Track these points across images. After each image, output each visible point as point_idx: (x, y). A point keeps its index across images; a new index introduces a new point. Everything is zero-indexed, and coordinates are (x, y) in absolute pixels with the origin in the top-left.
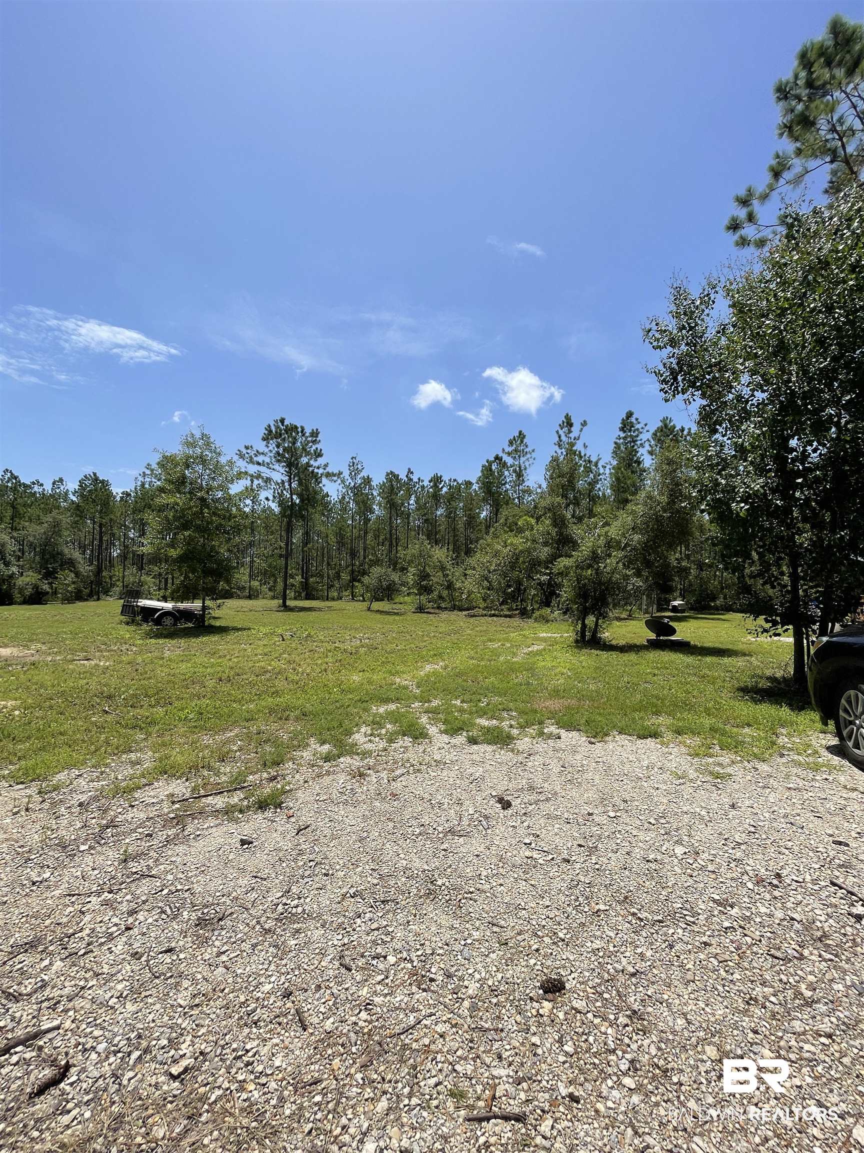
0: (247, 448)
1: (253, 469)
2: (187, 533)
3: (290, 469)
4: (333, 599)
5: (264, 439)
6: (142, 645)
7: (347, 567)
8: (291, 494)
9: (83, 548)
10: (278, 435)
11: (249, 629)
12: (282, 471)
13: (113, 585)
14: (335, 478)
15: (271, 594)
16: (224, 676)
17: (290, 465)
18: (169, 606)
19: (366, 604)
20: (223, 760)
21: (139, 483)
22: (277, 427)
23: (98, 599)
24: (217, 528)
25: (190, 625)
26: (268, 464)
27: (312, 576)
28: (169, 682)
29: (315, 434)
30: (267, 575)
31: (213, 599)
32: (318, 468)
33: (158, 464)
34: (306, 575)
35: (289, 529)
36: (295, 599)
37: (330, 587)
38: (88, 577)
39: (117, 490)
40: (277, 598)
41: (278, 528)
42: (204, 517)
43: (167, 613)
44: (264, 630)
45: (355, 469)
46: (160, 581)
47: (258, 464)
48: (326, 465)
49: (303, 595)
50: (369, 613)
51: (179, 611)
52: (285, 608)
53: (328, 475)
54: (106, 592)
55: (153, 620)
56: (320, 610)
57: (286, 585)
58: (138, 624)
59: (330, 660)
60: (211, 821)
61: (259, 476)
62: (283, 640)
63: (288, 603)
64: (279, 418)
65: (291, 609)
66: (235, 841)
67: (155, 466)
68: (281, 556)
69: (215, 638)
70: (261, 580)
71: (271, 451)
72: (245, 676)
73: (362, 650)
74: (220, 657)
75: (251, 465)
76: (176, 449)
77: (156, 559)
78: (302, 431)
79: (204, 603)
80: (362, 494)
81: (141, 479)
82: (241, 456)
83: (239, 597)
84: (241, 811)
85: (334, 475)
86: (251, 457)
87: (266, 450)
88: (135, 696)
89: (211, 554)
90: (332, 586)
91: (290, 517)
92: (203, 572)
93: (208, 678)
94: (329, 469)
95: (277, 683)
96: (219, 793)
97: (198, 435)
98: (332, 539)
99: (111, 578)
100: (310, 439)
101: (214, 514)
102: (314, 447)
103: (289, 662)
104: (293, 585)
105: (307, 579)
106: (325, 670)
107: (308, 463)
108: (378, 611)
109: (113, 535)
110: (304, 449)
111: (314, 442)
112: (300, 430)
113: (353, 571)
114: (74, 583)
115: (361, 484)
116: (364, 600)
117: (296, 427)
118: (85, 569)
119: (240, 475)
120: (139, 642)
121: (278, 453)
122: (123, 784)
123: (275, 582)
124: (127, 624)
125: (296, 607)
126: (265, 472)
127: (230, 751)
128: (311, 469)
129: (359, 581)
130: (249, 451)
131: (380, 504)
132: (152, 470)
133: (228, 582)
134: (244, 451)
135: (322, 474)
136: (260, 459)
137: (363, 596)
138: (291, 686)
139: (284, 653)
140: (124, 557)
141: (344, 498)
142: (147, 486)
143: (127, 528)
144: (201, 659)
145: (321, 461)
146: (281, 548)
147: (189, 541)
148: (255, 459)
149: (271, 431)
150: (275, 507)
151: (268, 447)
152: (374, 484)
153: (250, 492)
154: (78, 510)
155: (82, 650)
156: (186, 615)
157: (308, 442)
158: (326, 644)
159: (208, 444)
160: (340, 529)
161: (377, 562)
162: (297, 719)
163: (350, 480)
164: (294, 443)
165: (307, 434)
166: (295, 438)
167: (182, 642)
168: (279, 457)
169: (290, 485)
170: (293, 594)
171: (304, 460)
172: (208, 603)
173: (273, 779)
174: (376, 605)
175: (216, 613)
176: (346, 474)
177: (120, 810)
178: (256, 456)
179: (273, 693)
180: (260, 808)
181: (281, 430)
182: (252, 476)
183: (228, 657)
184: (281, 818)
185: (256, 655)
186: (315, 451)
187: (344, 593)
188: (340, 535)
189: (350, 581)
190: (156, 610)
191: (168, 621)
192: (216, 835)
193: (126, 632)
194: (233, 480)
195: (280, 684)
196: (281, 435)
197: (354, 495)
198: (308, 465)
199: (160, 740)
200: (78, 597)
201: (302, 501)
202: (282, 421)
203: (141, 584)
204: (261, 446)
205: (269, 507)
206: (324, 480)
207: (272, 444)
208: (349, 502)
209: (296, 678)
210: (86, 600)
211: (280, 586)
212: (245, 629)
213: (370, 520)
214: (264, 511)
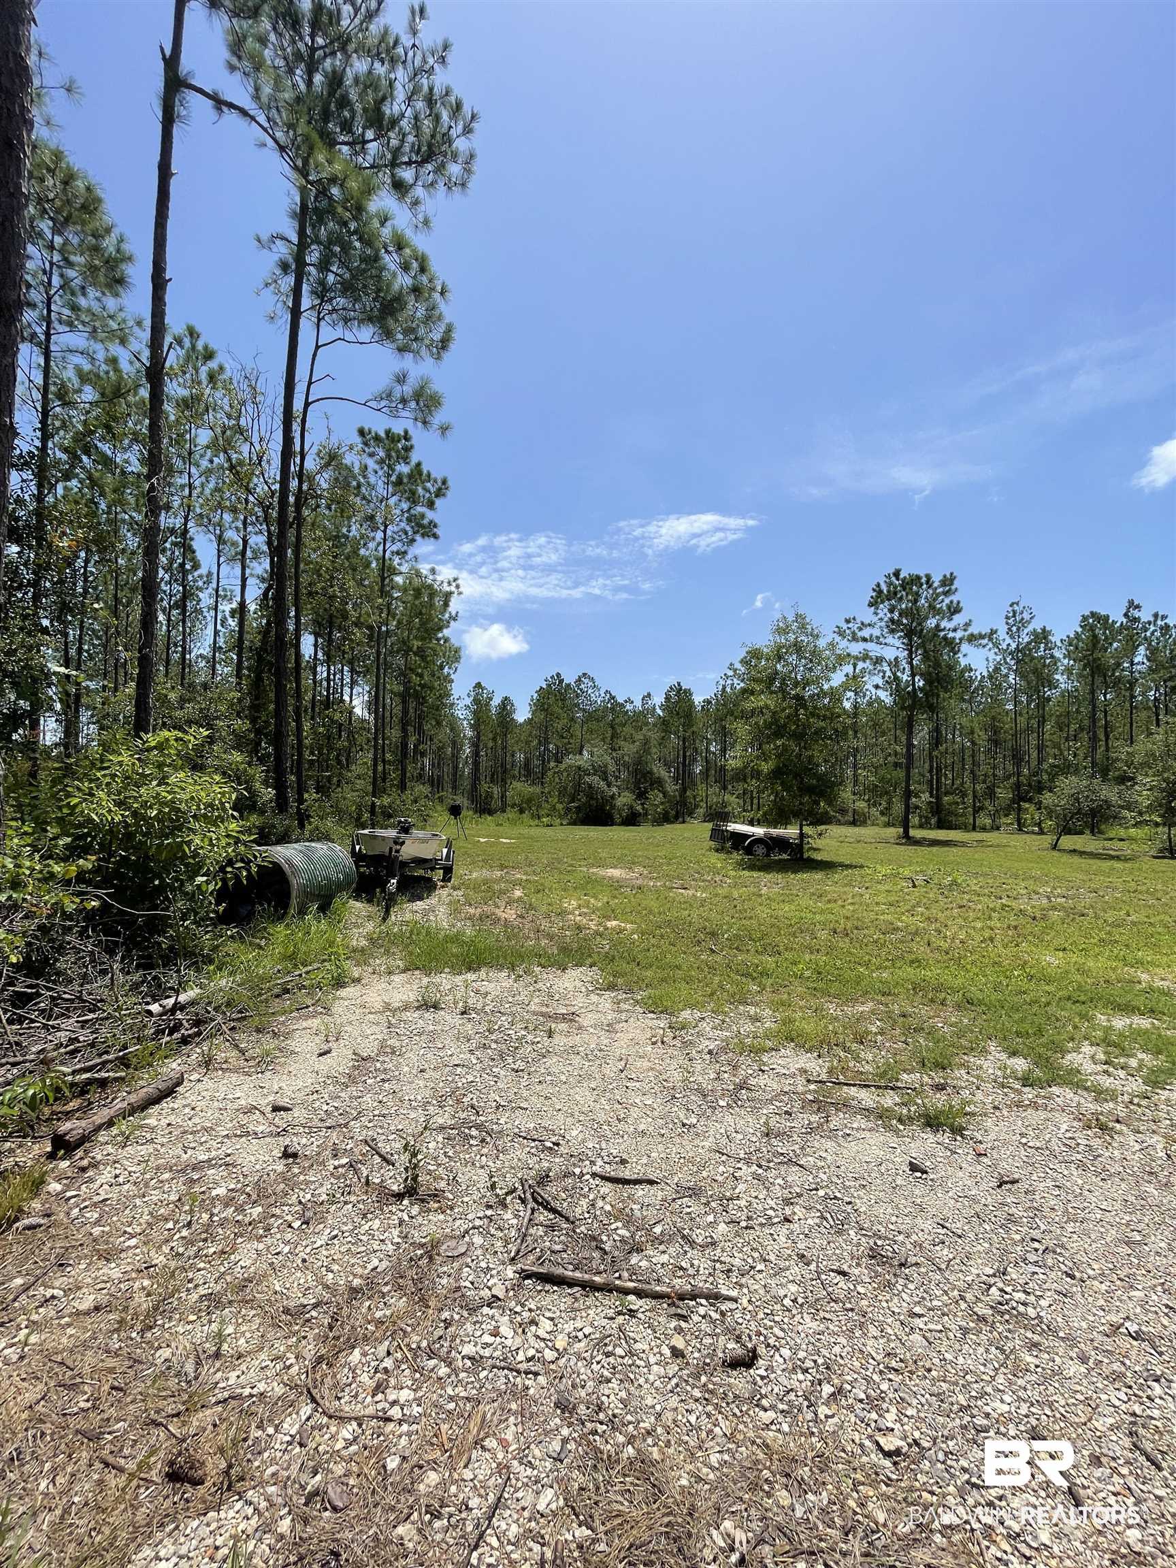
0: (848, 621)
1: (856, 648)
2: (779, 743)
3: (910, 640)
4: (984, 829)
5: (871, 605)
6: (735, 877)
7: (1008, 777)
8: (913, 675)
9: (667, 765)
10: (892, 595)
11: (862, 867)
12: (898, 643)
13: (697, 806)
14: (985, 641)
15: (885, 819)
16: (840, 929)
17: (909, 633)
18: (759, 831)
19: (1048, 839)
20: (862, 1043)
21: (720, 687)
22: (889, 584)
23: (684, 822)
24: (816, 733)
25: (785, 856)
26: (878, 638)
27: (947, 793)
28: (772, 926)
29: (948, 581)
30: (876, 793)
31: (811, 824)
32: (955, 630)
33: (741, 662)
34: (936, 790)
35: (909, 726)
36: (921, 826)
37: (977, 811)
38: (675, 796)
39: (698, 699)
40: (893, 825)
41: (892, 726)
42: (799, 720)
43: (759, 841)
44: (885, 870)
45: (1016, 621)
46: (745, 802)
47: (865, 640)
48: (968, 625)
49: (933, 821)
50: (1055, 853)
51: (772, 838)
52: (908, 840)
53: (972, 639)
54: (691, 814)
55: (744, 848)
56: (963, 844)
57: (907, 807)
58: (729, 852)
59: (995, 923)
60: (859, 1122)
61: (865, 657)
62: (914, 886)
63: (912, 832)
64: (892, 571)
65: (917, 842)
66: (901, 1162)
67: (738, 666)
68: (896, 765)
69: (818, 876)
70: (869, 800)
71: (881, 619)
72: (866, 931)
73: (1055, 915)
74: (829, 901)
75: (853, 643)
76: (765, 640)
77: (741, 775)
78: (927, 582)
79: (801, 830)
80: (1033, 658)
81: (722, 682)
82: (841, 633)
83: (839, 823)
84: (900, 1120)
85: (982, 637)
86: (854, 633)
87: (875, 619)
88: (737, 936)
89: (808, 768)
90: (981, 808)
91: (912, 708)
92: (800, 789)
93: (818, 927)
94: (974, 630)
95: (914, 946)
96: (866, 1086)
97: (791, 618)
98: (982, 737)
99: (695, 797)
100: (939, 590)
101: (813, 715)
102: (947, 601)
103: (929, 918)
104: (917, 807)
105: (938, 798)
106: (992, 939)
107: (938, 626)
108: (1075, 851)
109: (696, 750)
110: (932, 607)
111: (946, 593)
112: (924, 580)
113: (1018, 785)
114: (662, 803)
115: (1029, 643)
116: (1041, 832)
117: (919, 578)
118: (672, 788)
119: (841, 659)
120: (733, 873)
121: (892, 620)
122: (748, 1041)
123: (889, 802)
124: (717, 851)
125: (925, 839)
126: (875, 650)
127: (868, 1033)
128: (942, 634)
129: (1030, 800)
130: (850, 625)
131: (1069, 671)
132: (735, 670)
133: (830, 804)
134: (845, 627)
135: (961, 639)
136: (866, 633)
137: (1039, 825)
138: (937, 955)
139: (918, 904)
140: (706, 773)
141: (997, 669)
142: (728, 690)
143: (709, 743)
144: (805, 902)
145: (958, 619)
146: (896, 754)
147: (784, 752)
148: (860, 634)
149: (881, 592)
150: (886, 697)
151: (876, 614)
152: (1055, 639)
153: (854, 682)
154: (664, 724)
155: (678, 878)
156: (780, 844)
157: (938, 595)
158: (986, 899)
159: (803, 627)
160: (993, 718)
161: (1066, 769)
162: (958, 1007)
163: (1009, 640)
164: (916, 601)
165: (936, 585)
166: (917, 594)
167: (779, 877)
168: (893, 626)
169: (911, 663)
170: (917, 819)
171: (931, 623)
172: (806, 829)
173: (940, 1088)
174: (1067, 842)
175: (818, 843)
176: (1002, 633)
177: (750, 1072)
178: (860, 629)
179: (912, 962)
180: (928, 1124)
181: (895, 587)
182: (857, 658)
183: (840, 903)
184: (965, 1151)
185: (877, 904)
186: (949, 607)
187: (1004, 820)
188: (994, 729)
189: (1013, 801)
190: (746, 836)
191: (760, 850)
192: (872, 1142)
193: (716, 860)
194: (835, 667)
195: (920, 949)
196: (895, 593)
197: (1018, 662)
198: (937, 628)
199: (776, 998)
200: (665, 819)
201: (929, 682)
202: (897, 574)
203: (724, 804)
204: (867, 615)
205: (878, 698)
206: (965, 647)
207: (884, 609)
208: (1007, 676)
209: (945, 946)
210: (672, 822)
211: (898, 808)
212: (856, 867)
213: (1049, 699)
214: (870, 704)
